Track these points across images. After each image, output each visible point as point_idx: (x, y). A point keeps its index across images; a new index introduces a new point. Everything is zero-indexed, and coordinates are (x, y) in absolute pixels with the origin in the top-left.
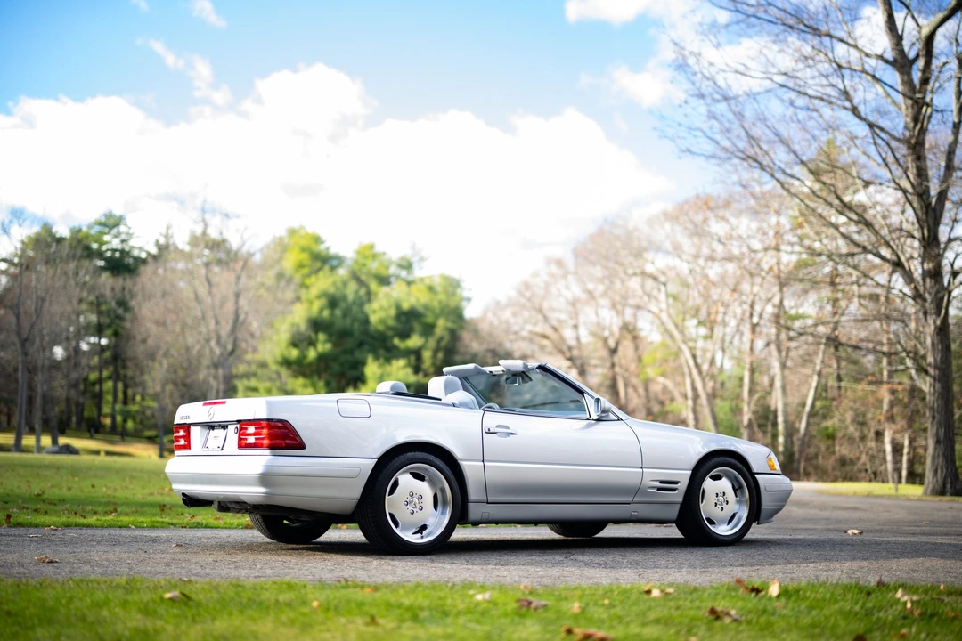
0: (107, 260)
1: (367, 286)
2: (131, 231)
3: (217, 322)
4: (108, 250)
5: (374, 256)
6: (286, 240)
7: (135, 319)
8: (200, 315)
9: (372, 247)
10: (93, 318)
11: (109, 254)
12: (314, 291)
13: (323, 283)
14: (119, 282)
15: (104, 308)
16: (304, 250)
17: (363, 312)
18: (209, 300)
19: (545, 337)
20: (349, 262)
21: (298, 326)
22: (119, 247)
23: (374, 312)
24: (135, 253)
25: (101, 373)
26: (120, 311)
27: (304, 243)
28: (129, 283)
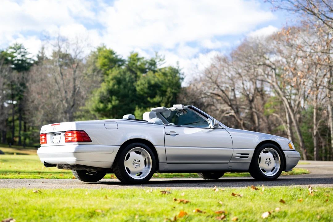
0: (16, 65)
1: (136, 74)
2: (26, 51)
3: (66, 92)
4: (16, 60)
5: (139, 59)
6: (97, 53)
7: (28, 92)
8: (58, 89)
9: (137, 55)
10: (10, 91)
11: (16, 62)
12: (110, 77)
13: (115, 72)
14: (21, 74)
15: (14, 87)
16: (105, 58)
17: (133, 86)
18: (62, 82)
19: (219, 96)
20: (127, 63)
21: (103, 93)
22: (21, 58)
23: (138, 86)
24: (28, 61)
25: (13, 117)
26: (22, 88)
27: (105, 54)
28: (25, 75)
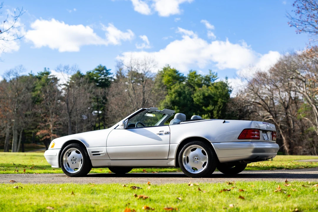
0: (100, 83)
2: (108, 72)
3: (137, 103)
5: (196, 76)
6: (163, 72)
7: (109, 104)
8: (131, 101)
10: (96, 104)
11: (100, 80)
12: (173, 90)
13: (177, 87)
14: (104, 90)
15: (99, 100)
16: (170, 76)
17: (191, 97)
18: (134, 96)
19: (260, 104)
20: (187, 79)
21: (167, 104)
22: (104, 78)
23: (195, 97)
24: (109, 79)
26: (104, 101)
27: (169, 73)
28: (107, 90)
